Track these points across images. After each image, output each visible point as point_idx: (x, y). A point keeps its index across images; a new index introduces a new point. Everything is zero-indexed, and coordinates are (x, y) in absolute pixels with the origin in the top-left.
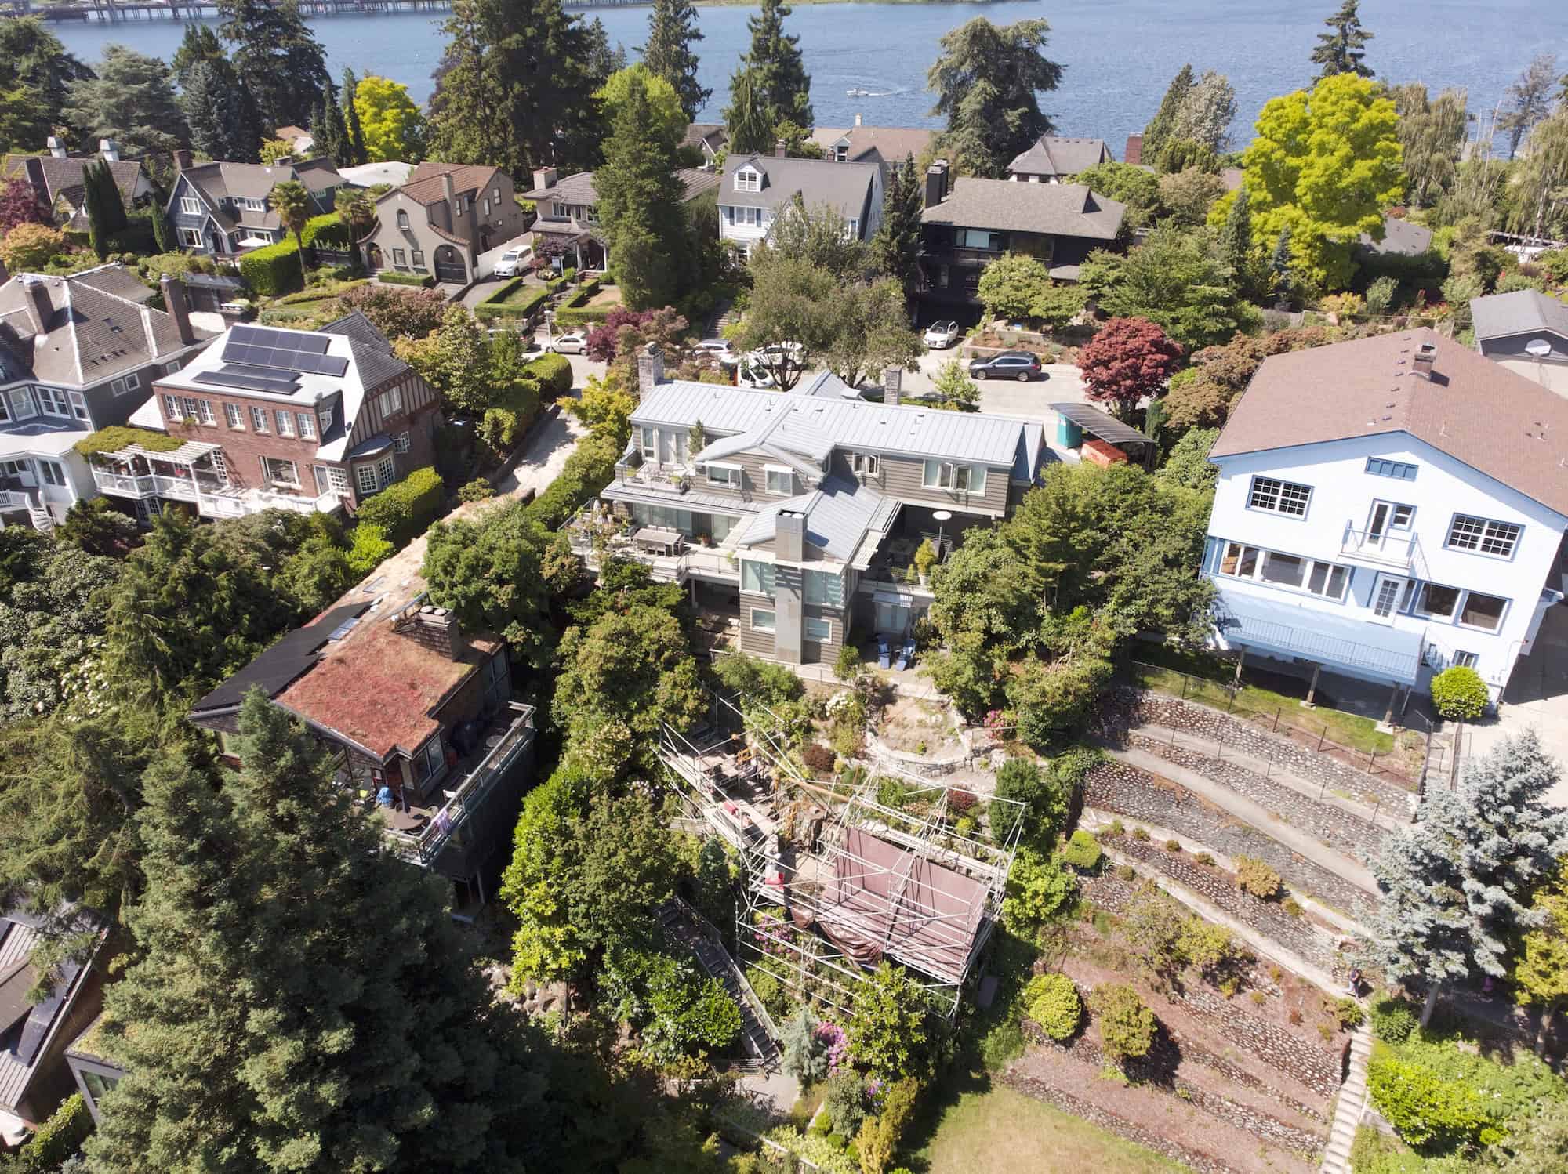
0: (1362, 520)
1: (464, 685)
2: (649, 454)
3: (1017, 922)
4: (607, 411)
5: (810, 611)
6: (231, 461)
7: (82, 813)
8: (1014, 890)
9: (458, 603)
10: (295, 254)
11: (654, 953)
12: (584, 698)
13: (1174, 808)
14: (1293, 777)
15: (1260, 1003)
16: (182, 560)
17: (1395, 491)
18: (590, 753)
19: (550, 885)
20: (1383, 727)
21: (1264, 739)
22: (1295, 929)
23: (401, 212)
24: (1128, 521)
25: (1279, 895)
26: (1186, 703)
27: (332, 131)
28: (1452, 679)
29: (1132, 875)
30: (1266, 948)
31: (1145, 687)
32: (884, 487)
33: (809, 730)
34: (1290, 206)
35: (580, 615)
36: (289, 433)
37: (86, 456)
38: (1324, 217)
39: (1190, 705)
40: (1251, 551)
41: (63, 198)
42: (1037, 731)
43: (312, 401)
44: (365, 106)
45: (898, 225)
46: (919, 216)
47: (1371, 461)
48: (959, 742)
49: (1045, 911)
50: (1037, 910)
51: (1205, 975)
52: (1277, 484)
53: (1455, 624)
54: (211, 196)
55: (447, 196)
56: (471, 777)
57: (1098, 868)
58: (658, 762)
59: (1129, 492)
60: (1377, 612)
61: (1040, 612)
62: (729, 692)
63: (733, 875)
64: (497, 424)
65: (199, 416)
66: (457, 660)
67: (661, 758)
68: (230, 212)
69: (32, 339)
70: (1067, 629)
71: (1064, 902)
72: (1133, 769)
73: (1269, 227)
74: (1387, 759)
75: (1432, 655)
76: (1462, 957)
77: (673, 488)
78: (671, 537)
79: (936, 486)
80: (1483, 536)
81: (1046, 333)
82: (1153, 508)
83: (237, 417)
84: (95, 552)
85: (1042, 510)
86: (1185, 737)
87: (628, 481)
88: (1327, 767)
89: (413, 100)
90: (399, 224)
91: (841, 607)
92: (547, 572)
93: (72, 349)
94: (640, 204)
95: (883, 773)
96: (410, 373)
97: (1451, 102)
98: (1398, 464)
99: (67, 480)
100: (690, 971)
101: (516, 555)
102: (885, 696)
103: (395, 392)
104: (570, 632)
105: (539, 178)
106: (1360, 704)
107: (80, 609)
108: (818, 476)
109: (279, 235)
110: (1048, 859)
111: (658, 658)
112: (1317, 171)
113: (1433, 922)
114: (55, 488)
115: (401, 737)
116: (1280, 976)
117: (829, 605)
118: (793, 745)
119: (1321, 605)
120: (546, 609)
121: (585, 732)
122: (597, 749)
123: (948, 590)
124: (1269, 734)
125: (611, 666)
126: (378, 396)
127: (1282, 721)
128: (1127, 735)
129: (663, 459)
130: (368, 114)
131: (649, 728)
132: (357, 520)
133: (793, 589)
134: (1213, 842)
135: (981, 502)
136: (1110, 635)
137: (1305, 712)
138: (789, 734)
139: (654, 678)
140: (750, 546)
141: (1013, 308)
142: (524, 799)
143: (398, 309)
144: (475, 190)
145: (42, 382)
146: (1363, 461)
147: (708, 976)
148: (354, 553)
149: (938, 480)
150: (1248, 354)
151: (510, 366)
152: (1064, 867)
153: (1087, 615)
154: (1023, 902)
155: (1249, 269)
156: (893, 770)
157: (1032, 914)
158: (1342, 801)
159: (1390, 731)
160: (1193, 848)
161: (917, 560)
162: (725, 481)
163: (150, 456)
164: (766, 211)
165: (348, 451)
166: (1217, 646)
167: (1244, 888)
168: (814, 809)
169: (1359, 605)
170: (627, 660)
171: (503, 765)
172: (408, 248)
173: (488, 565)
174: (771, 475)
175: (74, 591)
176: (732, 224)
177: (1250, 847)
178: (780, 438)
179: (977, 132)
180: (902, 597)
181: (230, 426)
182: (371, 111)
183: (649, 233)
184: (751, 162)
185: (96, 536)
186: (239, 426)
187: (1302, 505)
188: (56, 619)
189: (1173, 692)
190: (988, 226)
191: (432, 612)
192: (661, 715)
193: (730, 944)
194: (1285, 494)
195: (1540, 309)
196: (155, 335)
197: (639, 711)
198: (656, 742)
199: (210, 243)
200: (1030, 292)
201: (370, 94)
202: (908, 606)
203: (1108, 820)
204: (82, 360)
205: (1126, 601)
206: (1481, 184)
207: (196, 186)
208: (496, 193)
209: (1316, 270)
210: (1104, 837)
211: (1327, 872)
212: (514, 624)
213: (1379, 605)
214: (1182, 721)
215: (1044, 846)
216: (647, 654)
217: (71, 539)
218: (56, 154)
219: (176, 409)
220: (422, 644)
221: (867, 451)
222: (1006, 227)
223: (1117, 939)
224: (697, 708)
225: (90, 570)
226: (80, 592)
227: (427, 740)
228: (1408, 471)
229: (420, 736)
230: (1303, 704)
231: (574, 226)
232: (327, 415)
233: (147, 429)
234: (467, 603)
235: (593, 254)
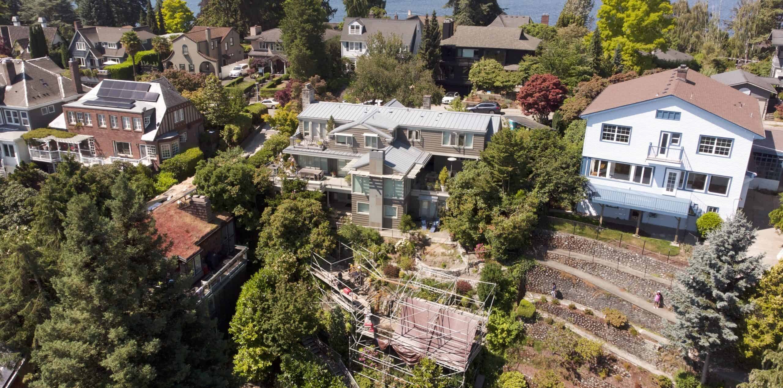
0: (656, 142)
1: (213, 234)
2: (307, 134)
3: (494, 346)
4: (286, 120)
5: (387, 202)
6: (98, 144)
7: (19, 288)
8: (492, 329)
9: (212, 195)
10: (131, 67)
11: (307, 361)
12: (273, 242)
13: (572, 289)
14: (631, 269)
15: (620, 380)
16: (74, 176)
17: (670, 126)
18: (276, 268)
19: (254, 326)
20: (674, 244)
21: (615, 251)
22: (636, 343)
23: (185, 46)
24: (543, 153)
25: (625, 327)
26: (575, 237)
27: (150, 22)
28: (706, 218)
29: (552, 322)
30: (621, 354)
31: (555, 230)
32: (423, 146)
33: (386, 258)
34: (621, 37)
35: (271, 202)
36: (128, 128)
37: (26, 141)
38: (637, 41)
39: (578, 237)
40: (605, 163)
41: (18, 44)
42: (501, 251)
43: (141, 111)
44: (166, 12)
45: (429, 45)
46: (439, 42)
47: (658, 112)
48: (462, 261)
49: (508, 340)
50: (504, 339)
51: (591, 369)
52: (614, 127)
53: (706, 193)
54: (92, 41)
55: (207, 39)
56: (214, 276)
57: (533, 319)
58: (309, 275)
59: (542, 139)
60: (668, 190)
61: (501, 195)
62: (346, 241)
63: (348, 330)
64: (231, 131)
65: (84, 121)
66: (210, 222)
67: (311, 272)
68: (100, 49)
69: (5, 87)
70: (515, 201)
71: (517, 336)
72: (550, 269)
73: (611, 47)
74: (676, 257)
75: (696, 208)
76: (717, 335)
77: (319, 148)
78: (317, 171)
79: (448, 145)
80: (715, 146)
81: (503, 95)
82: (555, 147)
83: (103, 122)
84: (27, 187)
85: (500, 141)
86: (576, 254)
87: (296, 145)
88: (647, 262)
89: (189, 8)
90: (183, 52)
91: (402, 199)
92: (255, 181)
93: (24, 91)
94: (303, 36)
95: (424, 277)
96: (189, 103)
97: (700, 8)
98: (671, 113)
99: (16, 154)
100: (326, 371)
101: (241, 171)
102: (425, 243)
103: (181, 111)
104: (267, 210)
105: (253, 31)
106: (663, 235)
107: (18, 212)
108: (390, 138)
109: (123, 59)
110: (509, 315)
111: (310, 222)
112: (632, 18)
113: (700, 315)
114: (9, 159)
115: (181, 253)
116: (629, 367)
117: (396, 198)
118: (378, 266)
119: (640, 188)
120: (254, 201)
121: (273, 259)
122: (279, 266)
123: (455, 188)
124: (617, 248)
125: (287, 222)
126: (173, 112)
127: (623, 242)
128: (546, 253)
129: (314, 134)
130: (168, 15)
131: (305, 255)
132: (160, 170)
133: (378, 189)
134: (592, 305)
135: (471, 152)
136: (536, 201)
137: (635, 239)
138: (376, 260)
139: (309, 231)
140: (357, 168)
141: (486, 83)
142: (242, 287)
143: (183, 79)
144: (221, 38)
145: (8, 106)
146: (654, 112)
147: (334, 376)
148: (158, 184)
149: (449, 142)
150: (600, 84)
151: (238, 107)
152: (517, 319)
153: (525, 194)
154: (496, 336)
155: (602, 64)
156: (429, 275)
157: (501, 341)
158: (655, 278)
159: (678, 245)
160: (581, 308)
161: (440, 178)
162: (344, 143)
163: (58, 140)
164: (364, 43)
165: (157, 137)
166: (591, 214)
167: (609, 324)
168: (389, 296)
169: (659, 186)
170: (294, 221)
171: (232, 273)
172: (187, 64)
173: (226, 177)
174: (367, 138)
175: (16, 203)
176: (348, 50)
177: (611, 305)
178: (371, 121)
179: (468, 14)
180: (433, 197)
181: (99, 126)
182: (169, 14)
183: (307, 50)
184: (357, 20)
185: (29, 179)
186: (104, 126)
187: (627, 137)
188: (7, 216)
189: (569, 232)
190: (473, 46)
191: (199, 197)
192: (312, 249)
193: (346, 362)
194: (618, 132)
195: (745, 76)
196: (64, 88)
197: (301, 247)
198: (309, 264)
199: (89, 64)
200: (494, 75)
201: (169, 6)
202: (436, 201)
203: (539, 297)
204: (28, 96)
205: (543, 186)
206: (716, 38)
207: (85, 37)
208: (231, 39)
209: (635, 67)
210: (537, 304)
211: (650, 313)
212: (239, 206)
213: (668, 186)
214: (573, 246)
215: (507, 308)
216: (305, 220)
217: (16, 180)
218: (15, 25)
219: (73, 119)
220: (192, 214)
221: (414, 128)
222: (482, 46)
223: (545, 354)
224: (330, 246)
225: (25, 193)
226: (19, 204)
227: (194, 254)
228: (676, 116)
229: (190, 253)
230: (634, 235)
231: (270, 53)
232: (149, 118)
233: (58, 129)
234: (216, 196)
235: (279, 66)
